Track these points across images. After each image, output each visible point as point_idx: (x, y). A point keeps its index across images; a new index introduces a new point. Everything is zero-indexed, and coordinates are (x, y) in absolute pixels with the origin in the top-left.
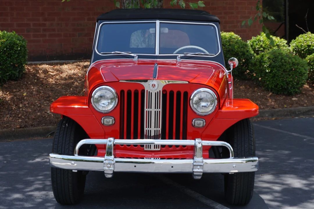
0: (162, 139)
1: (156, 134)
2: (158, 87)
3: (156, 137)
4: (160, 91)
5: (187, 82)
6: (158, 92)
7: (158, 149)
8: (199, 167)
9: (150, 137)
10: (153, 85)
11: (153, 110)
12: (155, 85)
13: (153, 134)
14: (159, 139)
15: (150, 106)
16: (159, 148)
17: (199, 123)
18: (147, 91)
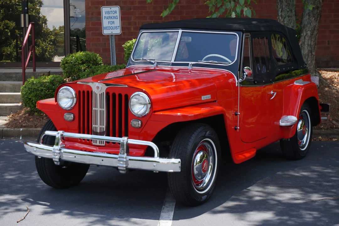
0: (106, 136)
1: (101, 131)
2: (101, 89)
3: (101, 133)
4: (103, 93)
5: (127, 86)
6: (102, 93)
7: (103, 145)
8: (122, 162)
9: (96, 134)
10: (97, 87)
11: (99, 109)
12: (99, 87)
13: (98, 131)
14: (103, 136)
15: (96, 107)
16: (103, 143)
17: (136, 124)
18: (94, 92)
